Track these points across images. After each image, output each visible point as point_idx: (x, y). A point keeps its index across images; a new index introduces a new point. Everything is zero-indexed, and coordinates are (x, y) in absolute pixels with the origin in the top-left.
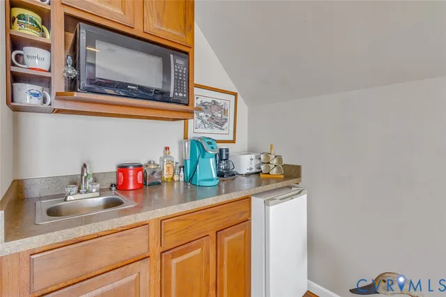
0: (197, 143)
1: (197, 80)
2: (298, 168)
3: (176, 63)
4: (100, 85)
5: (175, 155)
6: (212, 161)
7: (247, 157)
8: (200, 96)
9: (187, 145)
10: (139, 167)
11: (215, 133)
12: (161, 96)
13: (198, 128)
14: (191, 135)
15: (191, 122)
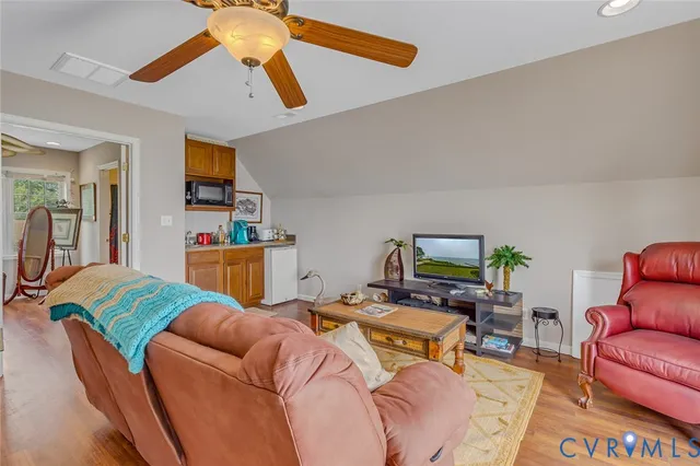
0: (237, 224)
1: (237, 189)
2: (294, 236)
3: (228, 188)
4: (200, 202)
5: (225, 228)
6: (245, 232)
7: (267, 231)
8: (239, 197)
9: (232, 224)
10: (208, 234)
11: (248, 218)
12: (221, 203)
13: (238, 215)
14: (233, 219)
15: (233, 213)
